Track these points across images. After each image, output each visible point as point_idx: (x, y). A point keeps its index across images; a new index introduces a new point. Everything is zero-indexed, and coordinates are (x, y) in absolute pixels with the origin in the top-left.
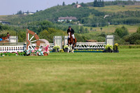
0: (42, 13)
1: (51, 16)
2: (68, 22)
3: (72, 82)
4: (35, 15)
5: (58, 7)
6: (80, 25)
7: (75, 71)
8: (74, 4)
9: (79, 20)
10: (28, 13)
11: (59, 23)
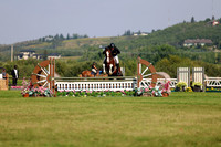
0: (160, 33)
1: (173, 38)
2: (199, 47)
3: (206, 137)
4: (149, 36)
5: (184, 24)
6: (217, 51)
7: (210, 121)
8: (208, 20)
9: (216, 44)
10: (139, 33)
11: (186, 49)
